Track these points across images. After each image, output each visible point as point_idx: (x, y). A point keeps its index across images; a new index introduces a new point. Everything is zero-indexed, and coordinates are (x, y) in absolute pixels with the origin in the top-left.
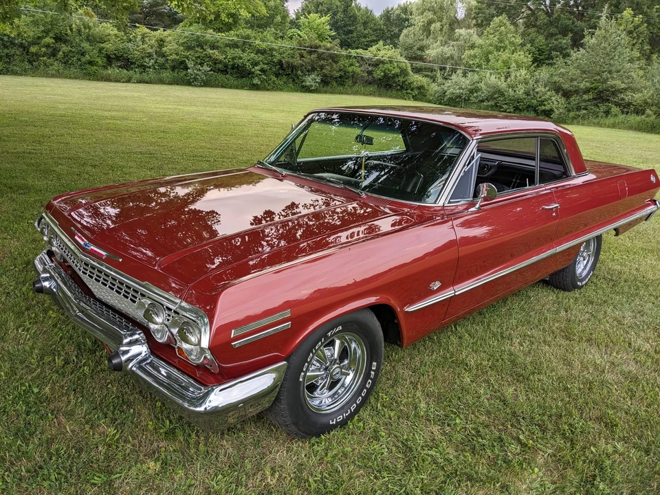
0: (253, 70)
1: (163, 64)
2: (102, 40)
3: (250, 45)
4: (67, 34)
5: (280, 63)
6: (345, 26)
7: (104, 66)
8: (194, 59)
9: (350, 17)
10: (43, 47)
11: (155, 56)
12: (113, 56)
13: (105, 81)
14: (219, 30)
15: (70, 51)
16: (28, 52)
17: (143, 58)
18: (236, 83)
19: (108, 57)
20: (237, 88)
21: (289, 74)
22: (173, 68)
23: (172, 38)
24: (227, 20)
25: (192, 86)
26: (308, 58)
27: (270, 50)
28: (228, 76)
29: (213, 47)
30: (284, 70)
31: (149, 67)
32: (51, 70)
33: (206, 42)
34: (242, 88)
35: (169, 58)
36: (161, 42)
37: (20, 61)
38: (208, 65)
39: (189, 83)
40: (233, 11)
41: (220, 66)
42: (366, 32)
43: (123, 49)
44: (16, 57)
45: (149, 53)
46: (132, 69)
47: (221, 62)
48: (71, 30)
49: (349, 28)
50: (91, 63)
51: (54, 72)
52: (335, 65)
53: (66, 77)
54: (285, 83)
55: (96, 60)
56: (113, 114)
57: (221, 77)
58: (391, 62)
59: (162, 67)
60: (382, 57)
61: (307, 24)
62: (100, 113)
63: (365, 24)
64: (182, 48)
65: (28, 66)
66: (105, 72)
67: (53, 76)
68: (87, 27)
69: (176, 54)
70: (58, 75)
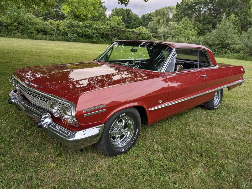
0: (93, 36)
1: (59, 34)
2: (36, 24)
3: (92, 27)
4: (22, 22)
5: (103, 33)
6: (128, 21)
7: (36, 34)
8: (70, 31)
9: (130, 17)
10: (13, 27)
11: (56, 30)
12: (40, 30)
13: (37, 39)
14: (80, 21)
15: (24, 28)
16: (7, 28)
17: (51, 31)
18: (86, 41)
19: (38, 31)
20: (87, 42)
21: (106, 38)
22: (63, 35)
23: (63, 24)
24: (83, 17)
25: (70, 42)
26: (114, 32)
27: (99, 28)
28: (83, 38)
29: (78, 27)
30: (105, 36)
31: (54, 35)
32: (16, 35)
33: (75, 25)
34: (89, 42)
35: (61, 31)
36: (58, 25)
37: (4, 32)
38: (76, 34)
39: (68, 41)
40: (86, 14)
41: (80, 34)
42: (136, 23)
43: (44, 28)
44: (3, 30)
45: (53, 29)
46: (47, 35)
47: (81, 33)
48: (24, 20)
49: (129, 22)
50: (31, 33)
52: (124, 34)
53: (22, 38)
54: (105, 41)
55: (33, 32)
56: (40, 50)
57: (81, 38)
58: (145, 33)
59: (58, 34)
60: (141, 31)
61: (113, 19)
62: (34, 50)
63: (135, 20)
64: (66, 27)
65: (7, 34)
66: (36, 36)
67: (17, 38)
68: (30, 19)
69: (64, 30)
70: (19, 37)
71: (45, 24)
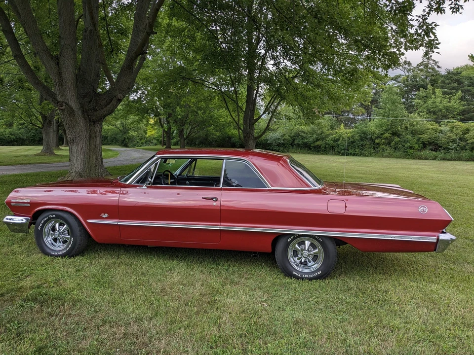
1: (464, 146)
2: (421, 133)
4: (399, 131)
7: (418, 150)
10: (383, 139)
11: (458, 141)
12: (427, 143)
13: (418, 159)
15: (400, 141)
16: (374, 142)
17: (448, 143)
19: (423, 143)
31: (452, 149)
35: (468, 142)
36: (466, 131)
37: (369, 148)
43: (435, 138)
44: (367, 146)
45: (453, 139)
46: (440, 150)
50: (411, 148)
51: (387, 154)
53: (394, 157)
55: (414, 145)
59: (463, 148)
65: (372, 151)
66: (419, 153)
67: (386, 157)
68: (412, 125)
70: (389, 156)
71: (440, 130)
